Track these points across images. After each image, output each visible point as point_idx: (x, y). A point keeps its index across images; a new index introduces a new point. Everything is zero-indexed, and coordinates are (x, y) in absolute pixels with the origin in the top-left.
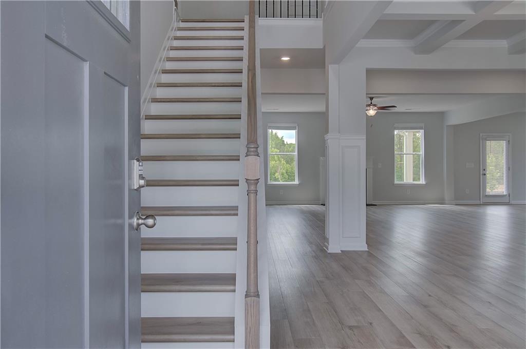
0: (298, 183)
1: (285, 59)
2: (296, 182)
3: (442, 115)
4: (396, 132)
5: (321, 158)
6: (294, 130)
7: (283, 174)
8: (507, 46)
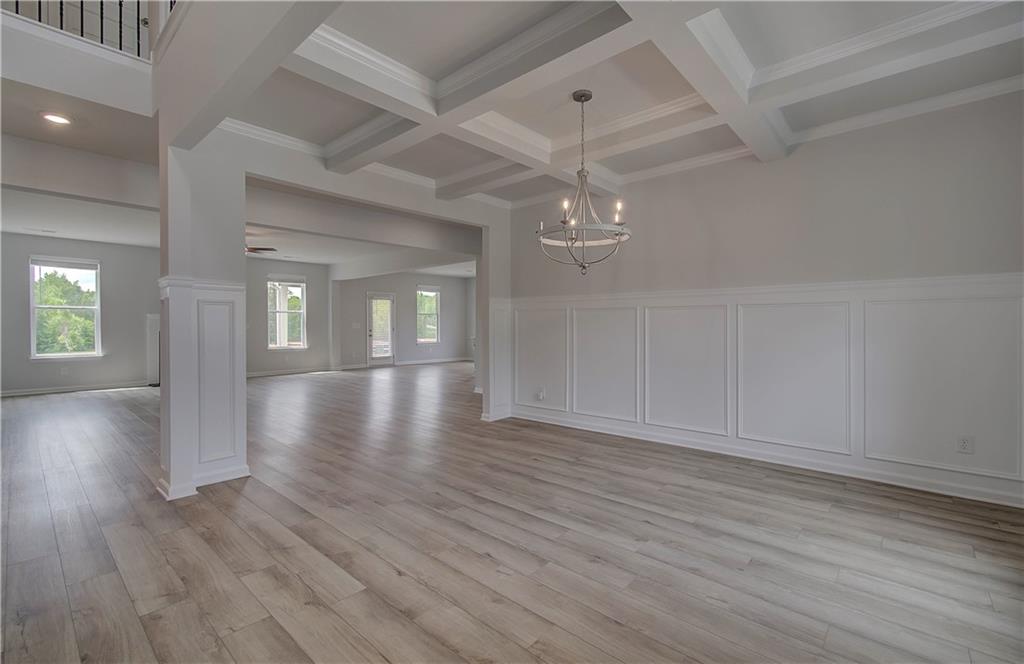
0: (101, 354)
1: (58, 120)
2: (98, 352)
3: (326, 268)
4: (269, 284)
5: (148, 315)
6: (92, 269)
7: (73, 338)
8: (434, 187)
